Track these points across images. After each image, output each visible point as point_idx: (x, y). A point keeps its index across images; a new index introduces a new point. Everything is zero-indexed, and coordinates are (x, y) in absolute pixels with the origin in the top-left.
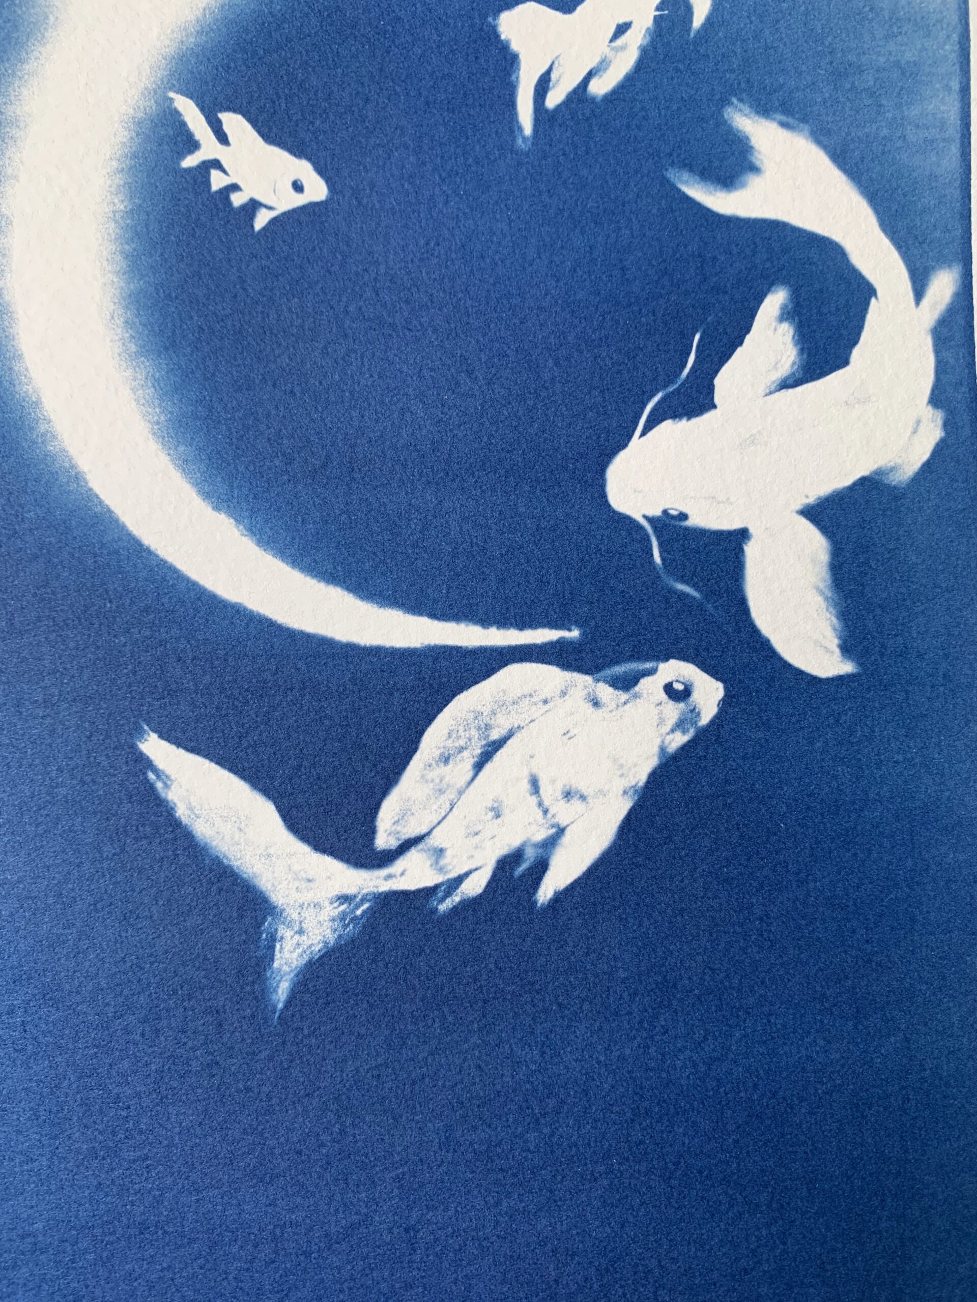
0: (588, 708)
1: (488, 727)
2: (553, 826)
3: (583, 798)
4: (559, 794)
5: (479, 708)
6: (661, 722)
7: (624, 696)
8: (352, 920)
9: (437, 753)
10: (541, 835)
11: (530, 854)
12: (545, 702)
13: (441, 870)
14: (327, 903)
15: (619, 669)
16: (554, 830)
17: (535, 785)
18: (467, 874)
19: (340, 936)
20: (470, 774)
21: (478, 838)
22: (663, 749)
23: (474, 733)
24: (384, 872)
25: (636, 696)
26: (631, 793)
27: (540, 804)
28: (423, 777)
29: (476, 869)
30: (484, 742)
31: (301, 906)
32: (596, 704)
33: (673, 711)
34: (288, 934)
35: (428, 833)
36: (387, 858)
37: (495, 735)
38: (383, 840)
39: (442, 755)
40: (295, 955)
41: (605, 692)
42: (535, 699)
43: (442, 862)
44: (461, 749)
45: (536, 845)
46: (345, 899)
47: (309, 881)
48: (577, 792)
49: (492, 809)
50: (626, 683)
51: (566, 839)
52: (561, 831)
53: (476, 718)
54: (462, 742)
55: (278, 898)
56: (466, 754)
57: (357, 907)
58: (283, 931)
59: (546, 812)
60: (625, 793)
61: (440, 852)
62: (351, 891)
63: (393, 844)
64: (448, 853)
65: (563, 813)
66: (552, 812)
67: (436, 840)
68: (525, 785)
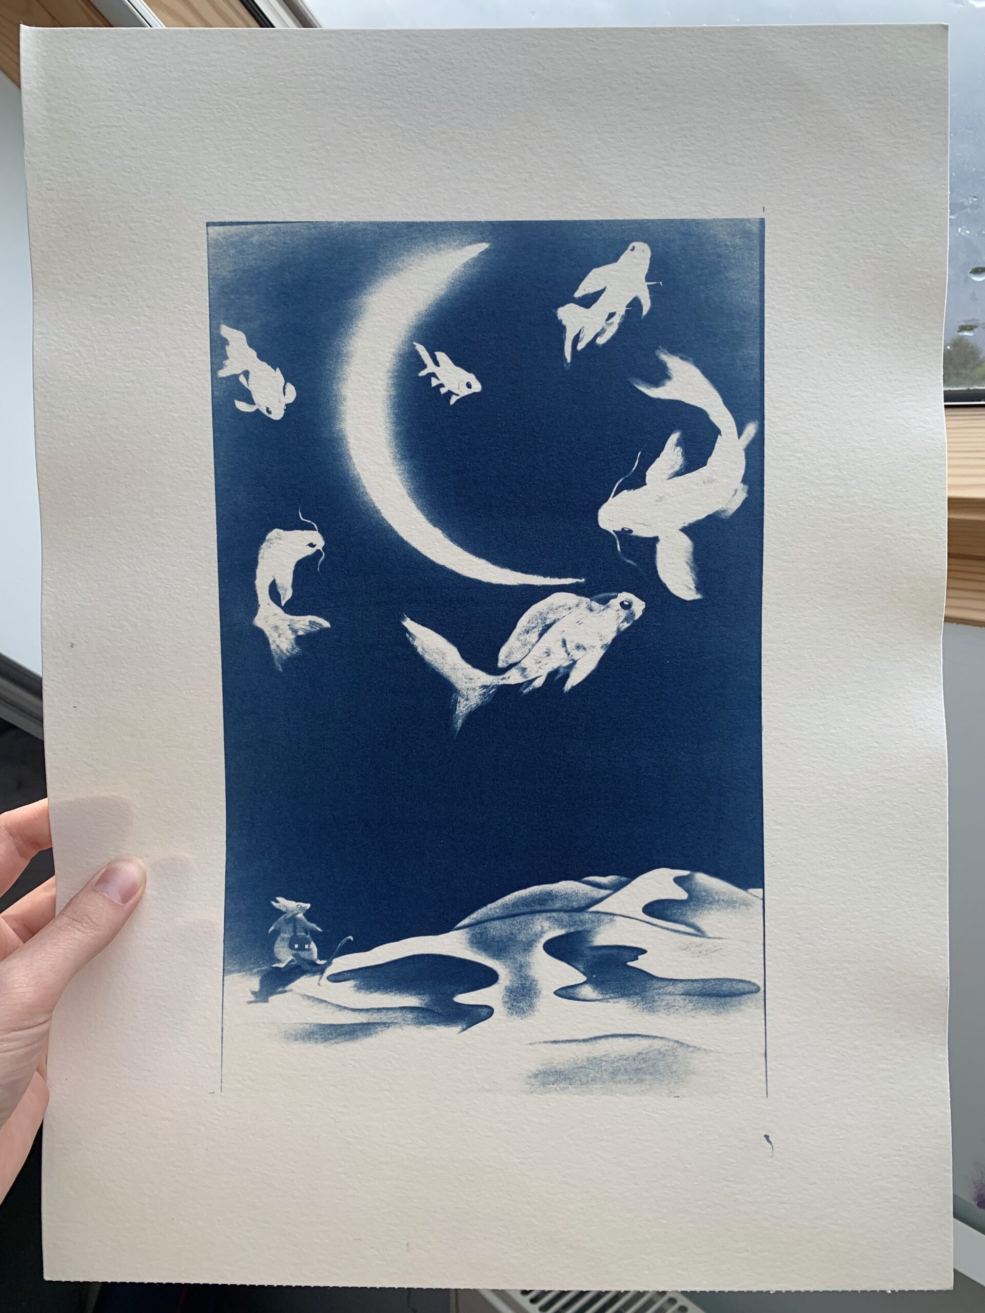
0: (587, 612)
1: (545, 619)
2: (571, 660)
3: (584, 649)
4: (574, 647)
5: (542, 611)
6: (618, 618)
7: (603, 607)
8: (488, 696)
9: (524, 629)
10: (567, 663)
11: (562, 671)
12: (570, 609)
13: (525, 677)
14: (478, 688)
15: (601, 596)
16: (571, 662)
17: (564, 643)
18: (536, 678)
19: (483, 702)
20: (537, 638)
21: (540, 664)
22: (618, 629)
23: (539, 621)
24: (501, 677)
25: (608, 607)
26: (604, 647)
27: (566, 651)
28: (518, 638)
29: (539, 677)
30: (543, 625)
31: (468, 689)
32: (591, 610)
33: (623, 613)
34: (462, 700)
35: (520, 662)
36: (503, 671)
37: (548, 622)
38: (501, 664)
39: (526, 630)
40: (464, 709)
41: (595, 605)
42: (565, 608)
43: (525, 674)
44: (535, 627)
45: (565, 668)
46: (485, 687)
47: (471, 679)
48: (582, 646)
49: (546, 653)
50: (604, 602)
51: (577, 665)
52: (575, 662)
53: (540, 615)
54: (534, 625)
55: (458, 686)
56: (536, 630)
57: (490, 690)
58: (460, 699)
59: (569, 654)
60: (602, 647)
61: (524, 670)
62: (488, 684)
63: (505, 665)
64: (528, 670)
65: (576, 654)
66: (571, 654)
67: (523, 665)
68: (560, 643)
